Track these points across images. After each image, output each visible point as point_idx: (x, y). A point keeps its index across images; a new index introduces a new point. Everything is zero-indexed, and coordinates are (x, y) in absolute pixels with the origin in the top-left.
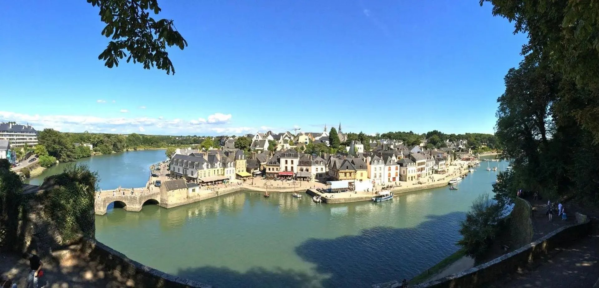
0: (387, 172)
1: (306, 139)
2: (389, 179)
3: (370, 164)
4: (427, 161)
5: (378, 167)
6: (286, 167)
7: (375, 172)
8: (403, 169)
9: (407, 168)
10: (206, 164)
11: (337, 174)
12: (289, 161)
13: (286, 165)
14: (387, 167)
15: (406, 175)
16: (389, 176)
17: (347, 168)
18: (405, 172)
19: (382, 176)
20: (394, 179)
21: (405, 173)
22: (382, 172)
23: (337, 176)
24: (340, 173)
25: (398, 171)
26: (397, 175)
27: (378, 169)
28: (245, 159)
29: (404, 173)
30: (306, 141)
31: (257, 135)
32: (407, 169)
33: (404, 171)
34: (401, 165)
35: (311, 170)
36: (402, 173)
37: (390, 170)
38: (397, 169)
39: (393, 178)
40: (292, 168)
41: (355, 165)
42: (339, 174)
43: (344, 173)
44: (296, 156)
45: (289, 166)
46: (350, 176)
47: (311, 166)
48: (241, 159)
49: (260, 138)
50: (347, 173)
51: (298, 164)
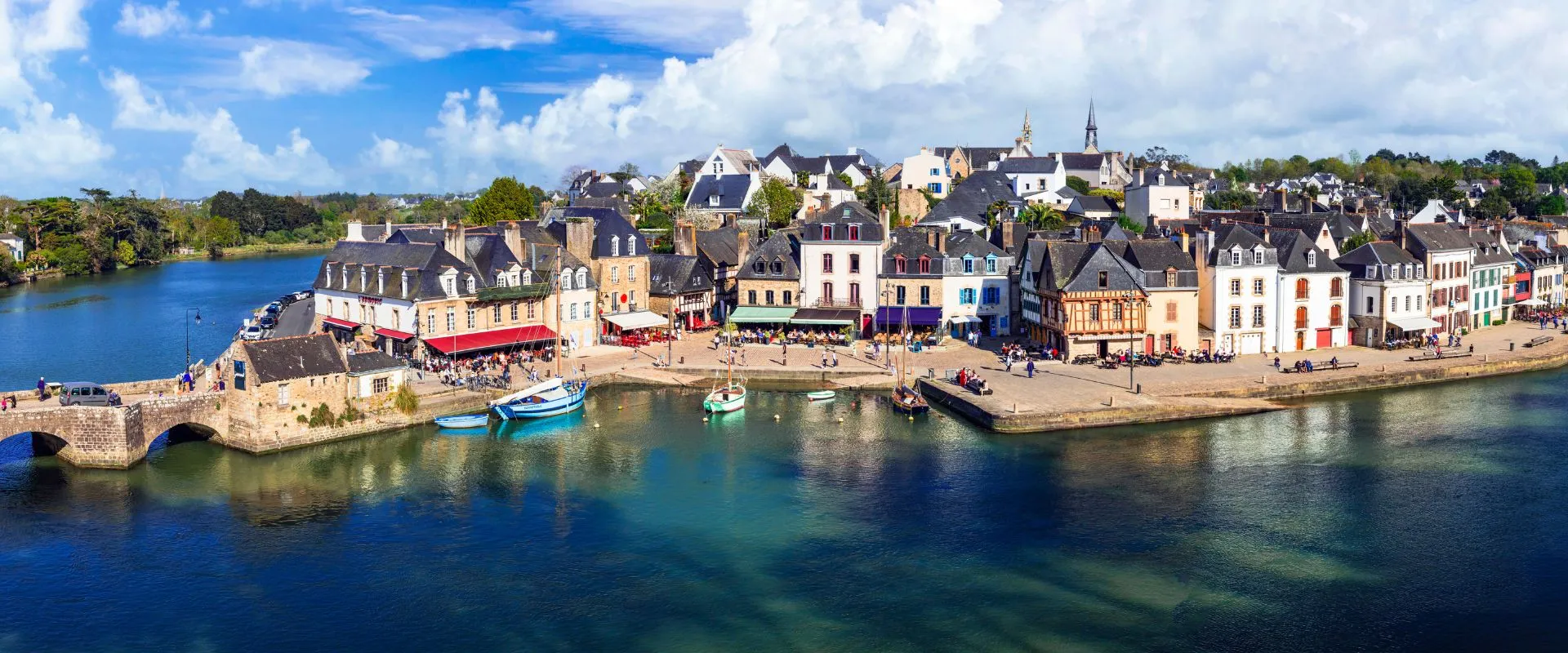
0: (1291, 305)
1: (935, 172)
2: (1300, 335)
3: (1213, 261)
4: (1478, 261)
5: (1247, 275)
6: (828, 287)
7: (1236, 301)
8: (1367, 291)
9: (1387, 283)
10: (452, 272)
11: (1056, 309)
12: (841, 252)
13: (828, 277)
14: (1291, 280)
15: (1381, 318)
16: (1302, 319)
17: (1103, 283)
18: (1376, 306)
19: (1265, 321)
20: (1324, 336)
21: (1376, 313)
22: (1268, 300)
23: (1056, 319)
24: (1068, 306)
25: (1344, 301)
26: (1336, 319)
27: (1247, 286)
28: (639, 253)
29: (1370, 310)
30: (935, 179)
31: (718, 159)
32: (1383, 288)
33: (1371, 300)
34: (1358, 273)
35: (940, 294)
36: (1362, 311)
37: (1302, 290)
38: (1336, 289)
39: (1319, 330)
40: (855, 288)
41: (1138, 266)
42: (1064, 311)
43: (1087, 305)
44: (872, 234)
45: (841, 278)
46: (1119, 316)
47: (941, 278)
48: (624, 252)
49: (731, 169)
50: (1104, 305)
51: (880, 271)
